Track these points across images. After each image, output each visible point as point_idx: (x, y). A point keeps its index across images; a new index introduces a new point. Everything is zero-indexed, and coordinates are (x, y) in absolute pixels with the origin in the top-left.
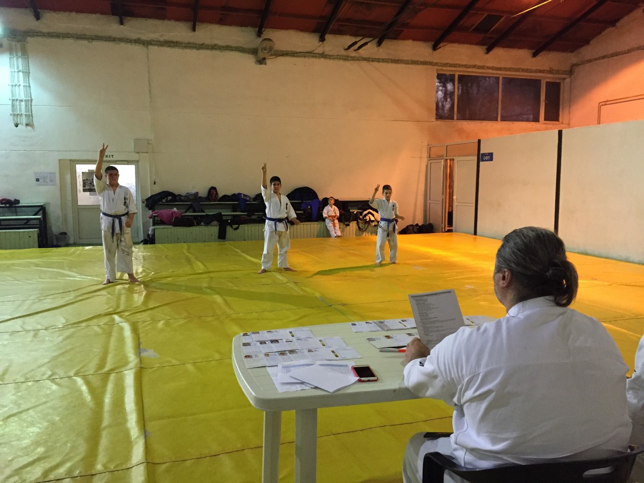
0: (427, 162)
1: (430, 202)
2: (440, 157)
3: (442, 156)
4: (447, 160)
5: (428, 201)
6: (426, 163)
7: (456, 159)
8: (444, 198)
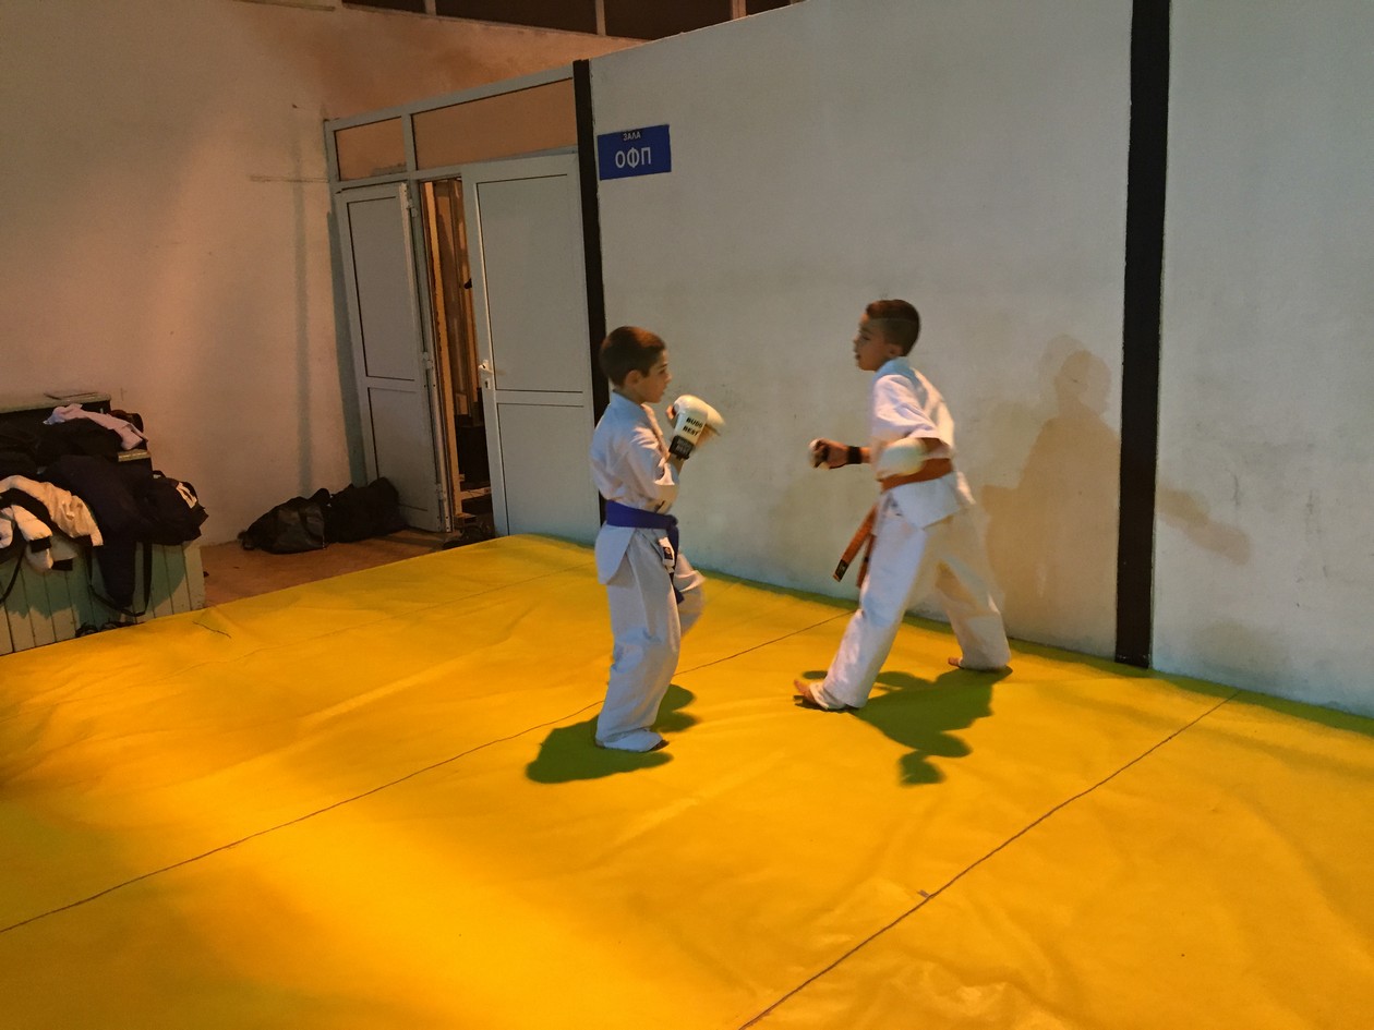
0: (333, 204)
1: (371, 382)
2: (387, 175)
3: (402, 167)
4: (420, 183)
5: (362, 382)
6: (328, 209)
7: (471, 175)
8: (431, 365)
